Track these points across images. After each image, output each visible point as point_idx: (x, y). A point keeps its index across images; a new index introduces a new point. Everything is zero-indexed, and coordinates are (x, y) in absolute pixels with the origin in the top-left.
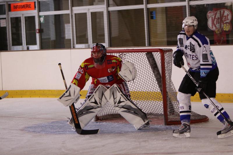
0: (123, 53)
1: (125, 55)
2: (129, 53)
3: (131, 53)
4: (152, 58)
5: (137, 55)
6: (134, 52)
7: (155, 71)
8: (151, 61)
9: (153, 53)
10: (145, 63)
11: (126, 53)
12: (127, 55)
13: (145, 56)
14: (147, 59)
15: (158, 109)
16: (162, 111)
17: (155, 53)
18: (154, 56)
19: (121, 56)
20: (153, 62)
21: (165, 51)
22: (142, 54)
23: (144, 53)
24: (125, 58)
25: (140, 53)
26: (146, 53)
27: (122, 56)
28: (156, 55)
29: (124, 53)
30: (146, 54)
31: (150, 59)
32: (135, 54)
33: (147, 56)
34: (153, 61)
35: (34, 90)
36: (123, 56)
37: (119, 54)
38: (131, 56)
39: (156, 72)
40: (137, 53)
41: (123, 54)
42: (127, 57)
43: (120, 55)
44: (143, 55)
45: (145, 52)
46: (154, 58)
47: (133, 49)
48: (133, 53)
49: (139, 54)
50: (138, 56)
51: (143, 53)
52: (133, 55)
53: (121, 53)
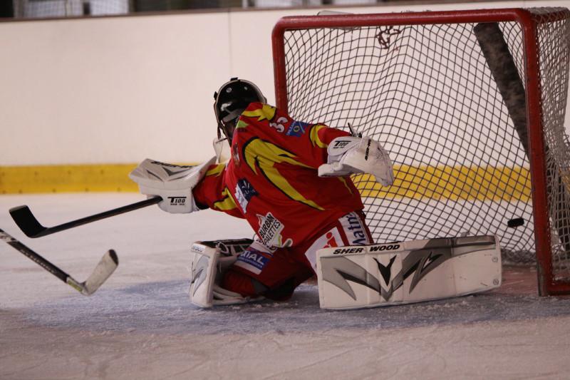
0: (391, 28)
1: (399, 32)
2: (415, 26)
3: (420, 28)
4: (499, 45)
5: (441, 33)
6: (434, 22)
7: (511, 91)
8: (493, 56)
9: (501, 24)
10: (474, 62)
11: (402, 27)
12: (407, 31)
13: (474, 38)
14: (478, 48)
15: (524, 236)
16: (531, 242)
17: (508, 24)
18: (505, 36)
19: (385, 36)
20: (500, 60)
21: (538, 17)
22: (460, 29)
23: (469, 26)
24: (398, 44)
25: (454, 26)
26: (475, 24)
27: (389, 39)
28: (513, 31)
29: (396, 27)
30: (476, 30)
31: (491, 49)
32: (435, 29)
33: (476, 35)
34: (502, 54)
35: (99, 166)
36: (393, 39)
37: (379, 31)
38: (419, 38)
39: (514, 98)
40: (445, 27)
41: (392, 31)
42: (405, 41)
43: (382, 32)
44: (466, 33)
45: (474, 22)
46: (506, 45)
47: (428, 13)
48: (429, 26)
49: (451, 31)
50: (448, 37)
51: (463, 25)
52: (427, 33)
53: (383, 28)
